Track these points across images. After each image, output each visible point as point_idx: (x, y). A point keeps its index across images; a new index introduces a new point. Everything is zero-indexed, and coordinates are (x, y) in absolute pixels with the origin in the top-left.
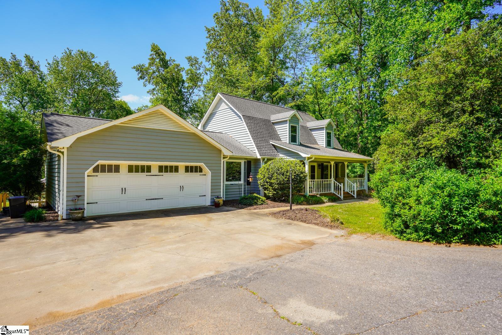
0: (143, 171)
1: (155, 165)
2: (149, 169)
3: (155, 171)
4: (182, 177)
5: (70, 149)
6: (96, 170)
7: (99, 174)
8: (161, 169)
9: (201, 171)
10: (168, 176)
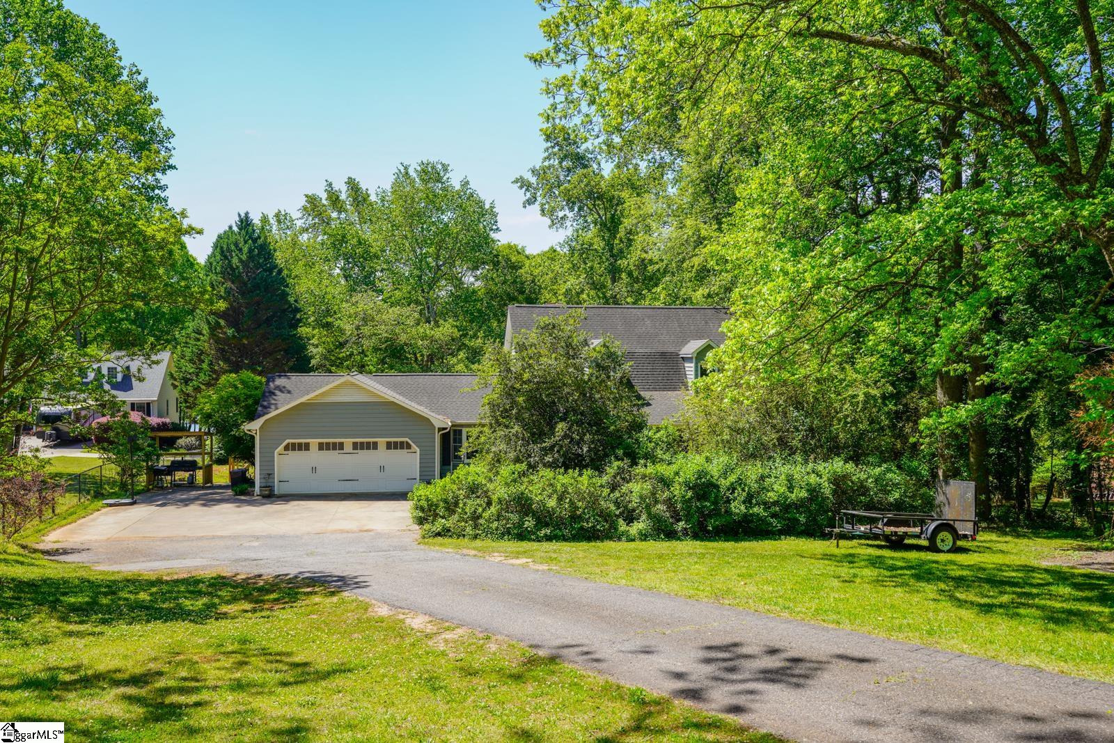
0: (334, 449)
1: (348, 442)
2: (341, 446)
3: (348, 447)
4: (382, 455)
5: (261, 428)
6: (286, 448)
7: (290, 452)
8: (355, 446)
9: (409, 446)
10: (364, 455)
